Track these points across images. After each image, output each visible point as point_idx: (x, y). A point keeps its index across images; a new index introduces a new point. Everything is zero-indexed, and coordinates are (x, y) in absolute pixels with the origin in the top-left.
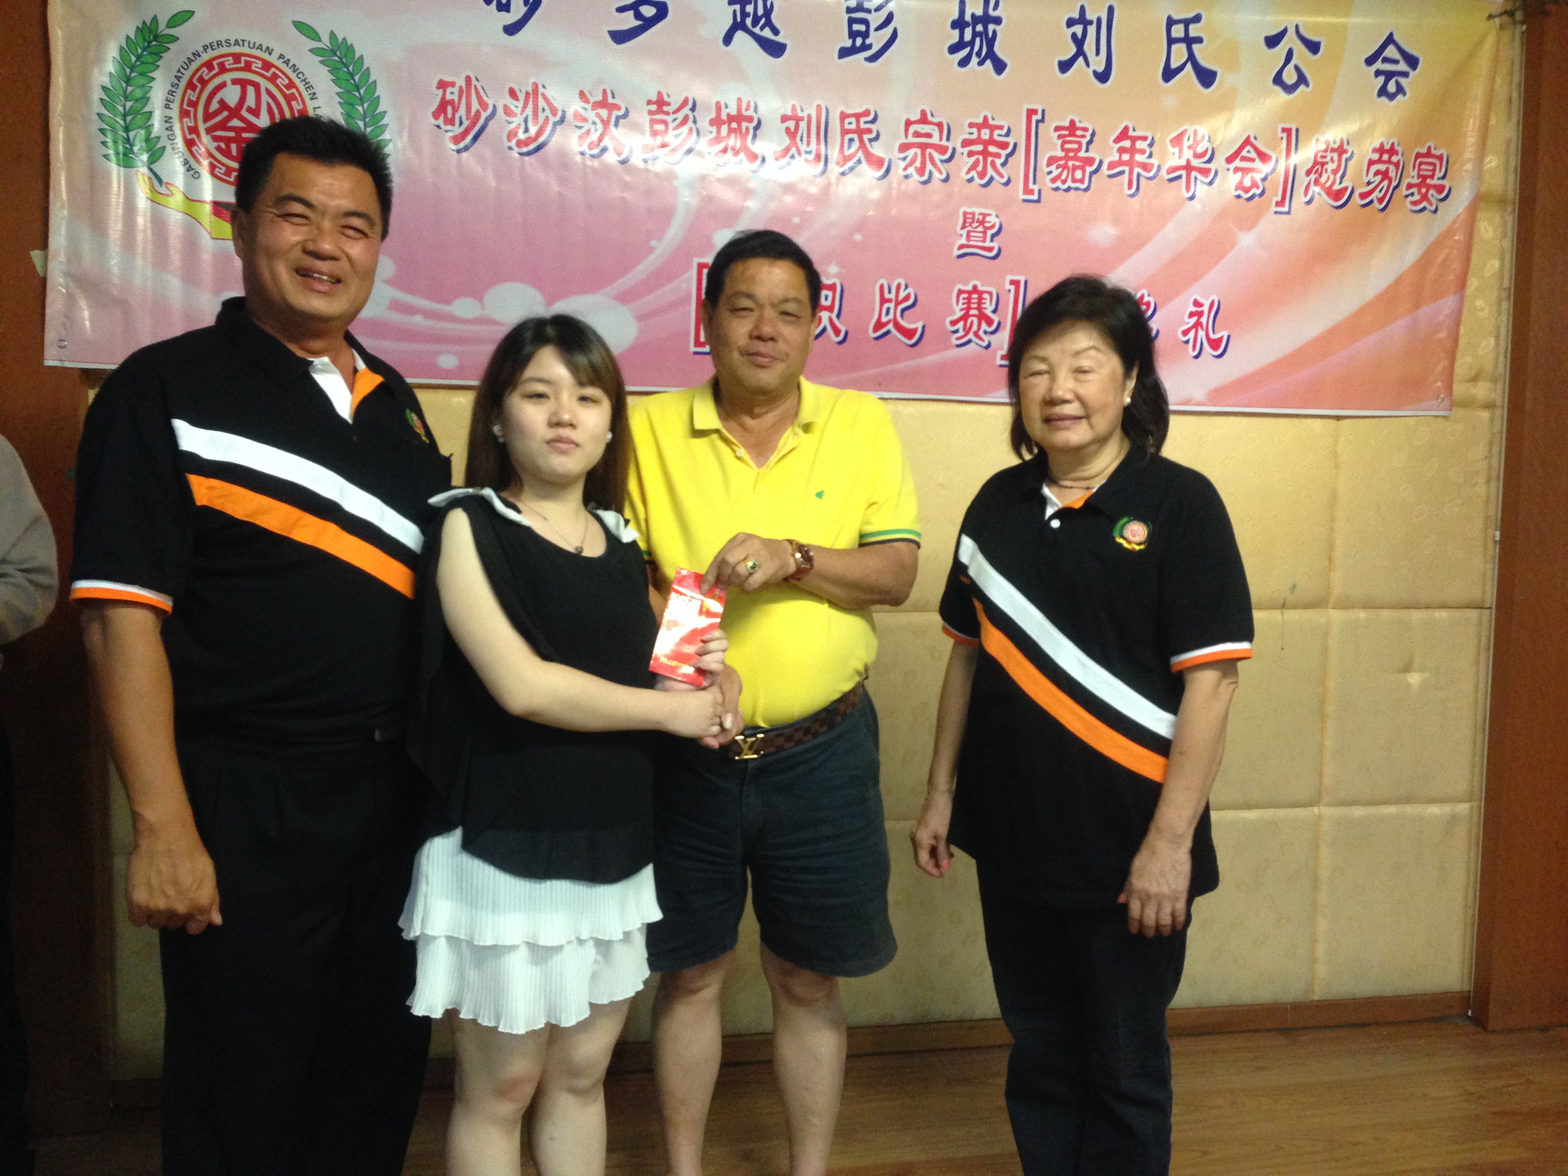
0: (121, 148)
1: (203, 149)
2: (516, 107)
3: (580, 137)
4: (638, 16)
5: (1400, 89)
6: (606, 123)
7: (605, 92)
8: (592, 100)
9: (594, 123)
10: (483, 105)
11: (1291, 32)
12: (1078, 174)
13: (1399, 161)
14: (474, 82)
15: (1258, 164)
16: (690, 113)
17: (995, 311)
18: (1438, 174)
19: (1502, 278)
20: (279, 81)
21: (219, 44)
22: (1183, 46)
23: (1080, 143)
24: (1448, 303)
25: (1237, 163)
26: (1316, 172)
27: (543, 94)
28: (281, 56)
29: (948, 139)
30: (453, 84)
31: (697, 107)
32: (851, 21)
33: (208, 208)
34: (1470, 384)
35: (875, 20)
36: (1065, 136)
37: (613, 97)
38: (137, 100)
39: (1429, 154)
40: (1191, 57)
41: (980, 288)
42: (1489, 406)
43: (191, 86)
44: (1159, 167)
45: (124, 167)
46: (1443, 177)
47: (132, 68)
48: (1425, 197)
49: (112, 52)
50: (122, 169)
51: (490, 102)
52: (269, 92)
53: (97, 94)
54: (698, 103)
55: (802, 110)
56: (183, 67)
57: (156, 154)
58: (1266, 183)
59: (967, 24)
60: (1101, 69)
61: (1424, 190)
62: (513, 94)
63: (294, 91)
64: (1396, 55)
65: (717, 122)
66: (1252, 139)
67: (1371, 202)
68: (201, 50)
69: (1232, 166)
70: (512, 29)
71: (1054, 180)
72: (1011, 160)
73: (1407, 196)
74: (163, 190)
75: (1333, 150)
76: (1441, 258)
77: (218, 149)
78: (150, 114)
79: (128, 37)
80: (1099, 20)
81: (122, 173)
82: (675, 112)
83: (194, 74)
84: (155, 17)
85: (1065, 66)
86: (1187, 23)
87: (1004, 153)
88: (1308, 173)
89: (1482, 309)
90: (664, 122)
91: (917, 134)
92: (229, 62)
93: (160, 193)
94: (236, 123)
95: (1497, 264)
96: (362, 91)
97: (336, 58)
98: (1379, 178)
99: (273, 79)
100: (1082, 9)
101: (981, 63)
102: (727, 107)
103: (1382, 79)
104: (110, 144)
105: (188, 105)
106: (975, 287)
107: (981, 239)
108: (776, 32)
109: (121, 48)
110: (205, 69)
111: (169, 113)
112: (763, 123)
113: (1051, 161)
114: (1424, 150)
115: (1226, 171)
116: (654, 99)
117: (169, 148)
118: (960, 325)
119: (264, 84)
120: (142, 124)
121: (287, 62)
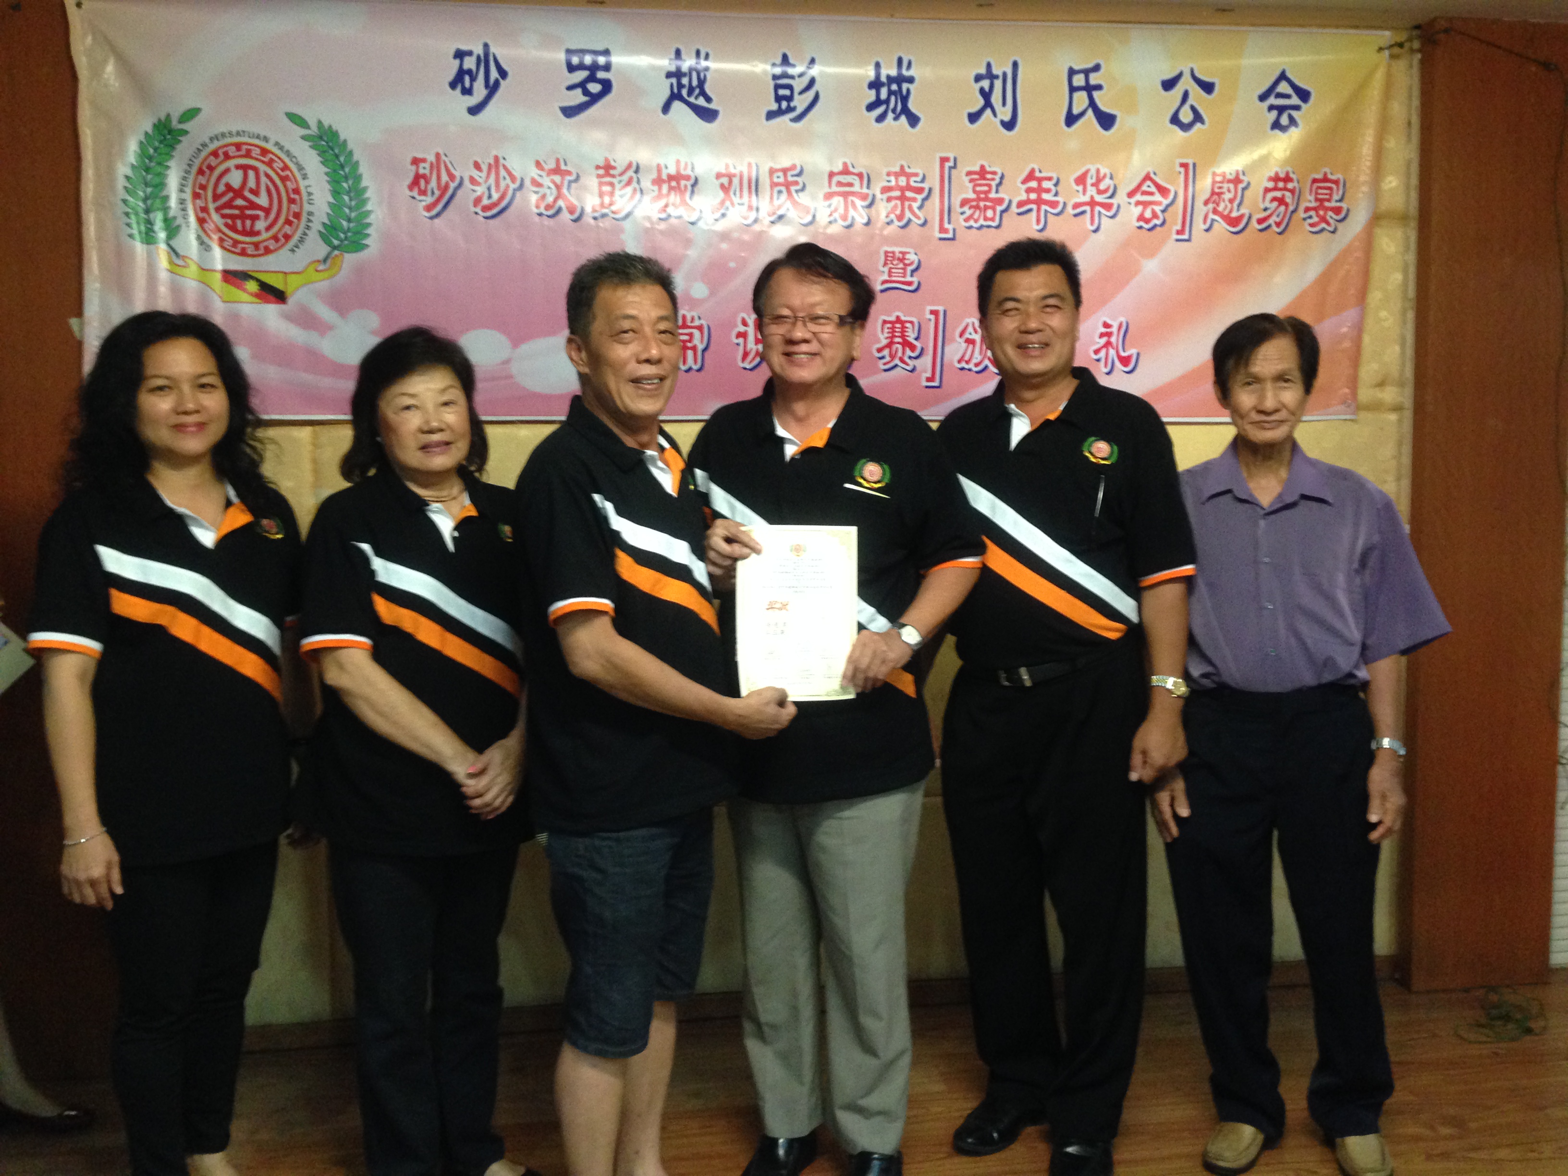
0: (143, 228)
1: (212, 226)
2: (480, 177)
3: (537, 201)
4: (586, 92)
5: (1293, 121)
6: (558, 187)
7: (558, 160)
8: (546, 167)
9: (549, 188)
10: (452, 177)
11: (1187, 77)
12: (990, 213)
13: (1295, 187)
14: (443, 157)
15: (1158, 197)
16: (634, 175)
17: (916, 339)
18: (1336, 197)
19: (1405, 292)
20: (275, 165)
21: (223, 135)
22: (1083, 95)
23: (989, 186)
24: (1350, 315)
25: (1139, 197)
26: (1213, 203)
27: (504, 166)
28: (277, 144)
29: (868, 187)
30: (424, 160)
31: (641, 170)
32: (777, 87)
33: (219, 276)
34: (1377, 389)
35: (798, 85)
36: (977, 180)
37: (566, 164)
38: (155, 186)
39: (1325, 179)
40: (1092, 104)
41: (903, 318)
42: (1397, 408)
43: (201, 172)
44: (1065, 204)
45: (147, 244)
46: (1340, 200)
47: (150, 158)
48: (1324, 220)
49: (133, 147)
50: (145, 246)
51: (457, 174)
52: (267, 176)
53: (121, 182)
54: (641, 167)
55: (735, 168)
56: (194, 156)
57: (172, 230)
58: (1166, 214)
59: (883, 85)
60: (1007, 118)
61: (1321, 213)
62: (477, 166)
63: (288, 173)
64: (1288, 90)
65: (658, 182)
66: (1152, 176)
67: (1269, 226)
68: (207, 141)
69: (1133, 200)
70: (474, 110)
71: (966, 220)
72: (927, 203)
73: (1304, 219)
74: (180, 262)
75: (1229, 181)
76: (1341, 273)
77: (226, 225)
78: (167, 198)
79: (146, 133)
80: (1005, 75)
81: (145, 249)
82: (621, 174)
83: (203, 163)
84: (168, 116)
85: (973, 118)
86: (1087, 72)
87: (920, 197)
88: (1206, 203)
89: (1386, 320)
90: (612, 184)
91: (840, 184)
92: (232, 151)
93: (179, 266)
94: (240, 202)
95: (1398, 277)
96: (347, 170)
97: (324, 143)
98: (1275, 204)
99: (270, 164)
100: (989, 65)
101: (896, 118)
102: (666, 168)
103: (1275, 113)
104: (135, 226)
105: (200, 188)
106: (898, 317)
107: (902, 275)
108: (708, 99)
109: (141, 143)
110: (212, 158)
111: (184, 196)
112: (699, 179)
113: (964, 202)
114: (1319, 176)
115: (1128, 205)
116: (602, 164)
117: (184, 226)
118: (886, 352)
119: (262, 168)
120: (160, 206)
121: (281, 148)
